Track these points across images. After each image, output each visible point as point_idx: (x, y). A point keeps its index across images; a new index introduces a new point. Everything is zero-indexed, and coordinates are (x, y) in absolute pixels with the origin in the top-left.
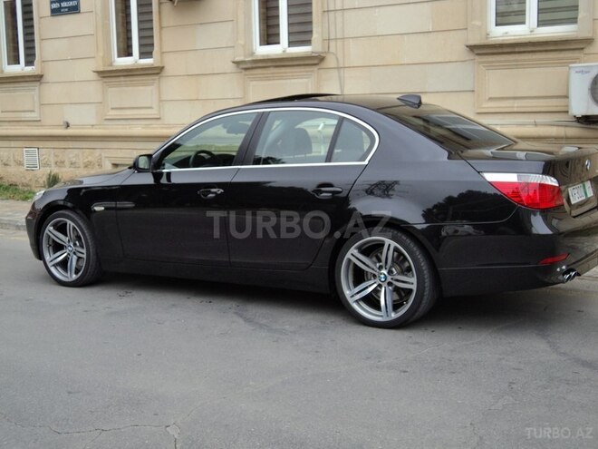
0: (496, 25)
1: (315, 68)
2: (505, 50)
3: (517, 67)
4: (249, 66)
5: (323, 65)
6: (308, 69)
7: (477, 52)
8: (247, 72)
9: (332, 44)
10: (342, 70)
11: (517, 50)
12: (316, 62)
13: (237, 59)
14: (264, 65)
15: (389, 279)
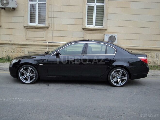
0: (87, 25)
1: (46, 30)
2: (90, 30)
3: (92, 33)
4: (28, 28)
5: (48, 29)
6: (44, 30)
7: (84, 30)
8: (27, 29)
9: (51, 25)
10: (53, 31)
11: (92, 30)
12: (47, 28)
13: (25, 26)
14: (33, 28)
15: (120, 77)
